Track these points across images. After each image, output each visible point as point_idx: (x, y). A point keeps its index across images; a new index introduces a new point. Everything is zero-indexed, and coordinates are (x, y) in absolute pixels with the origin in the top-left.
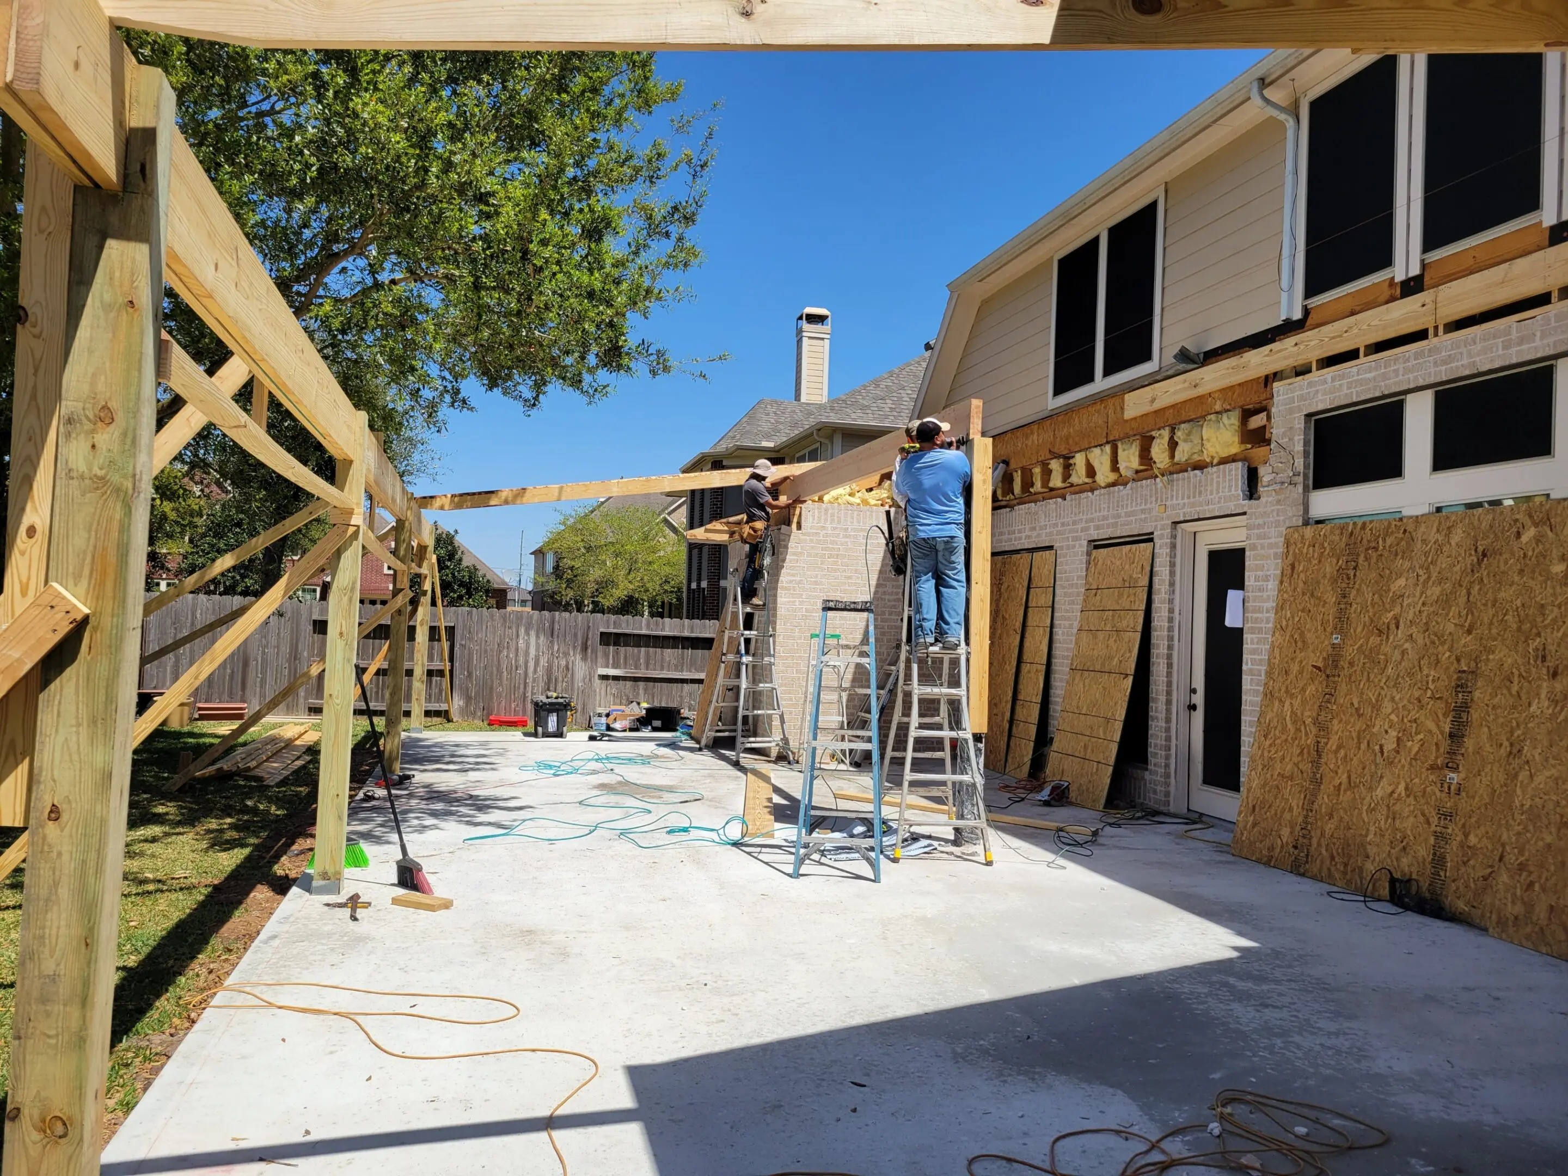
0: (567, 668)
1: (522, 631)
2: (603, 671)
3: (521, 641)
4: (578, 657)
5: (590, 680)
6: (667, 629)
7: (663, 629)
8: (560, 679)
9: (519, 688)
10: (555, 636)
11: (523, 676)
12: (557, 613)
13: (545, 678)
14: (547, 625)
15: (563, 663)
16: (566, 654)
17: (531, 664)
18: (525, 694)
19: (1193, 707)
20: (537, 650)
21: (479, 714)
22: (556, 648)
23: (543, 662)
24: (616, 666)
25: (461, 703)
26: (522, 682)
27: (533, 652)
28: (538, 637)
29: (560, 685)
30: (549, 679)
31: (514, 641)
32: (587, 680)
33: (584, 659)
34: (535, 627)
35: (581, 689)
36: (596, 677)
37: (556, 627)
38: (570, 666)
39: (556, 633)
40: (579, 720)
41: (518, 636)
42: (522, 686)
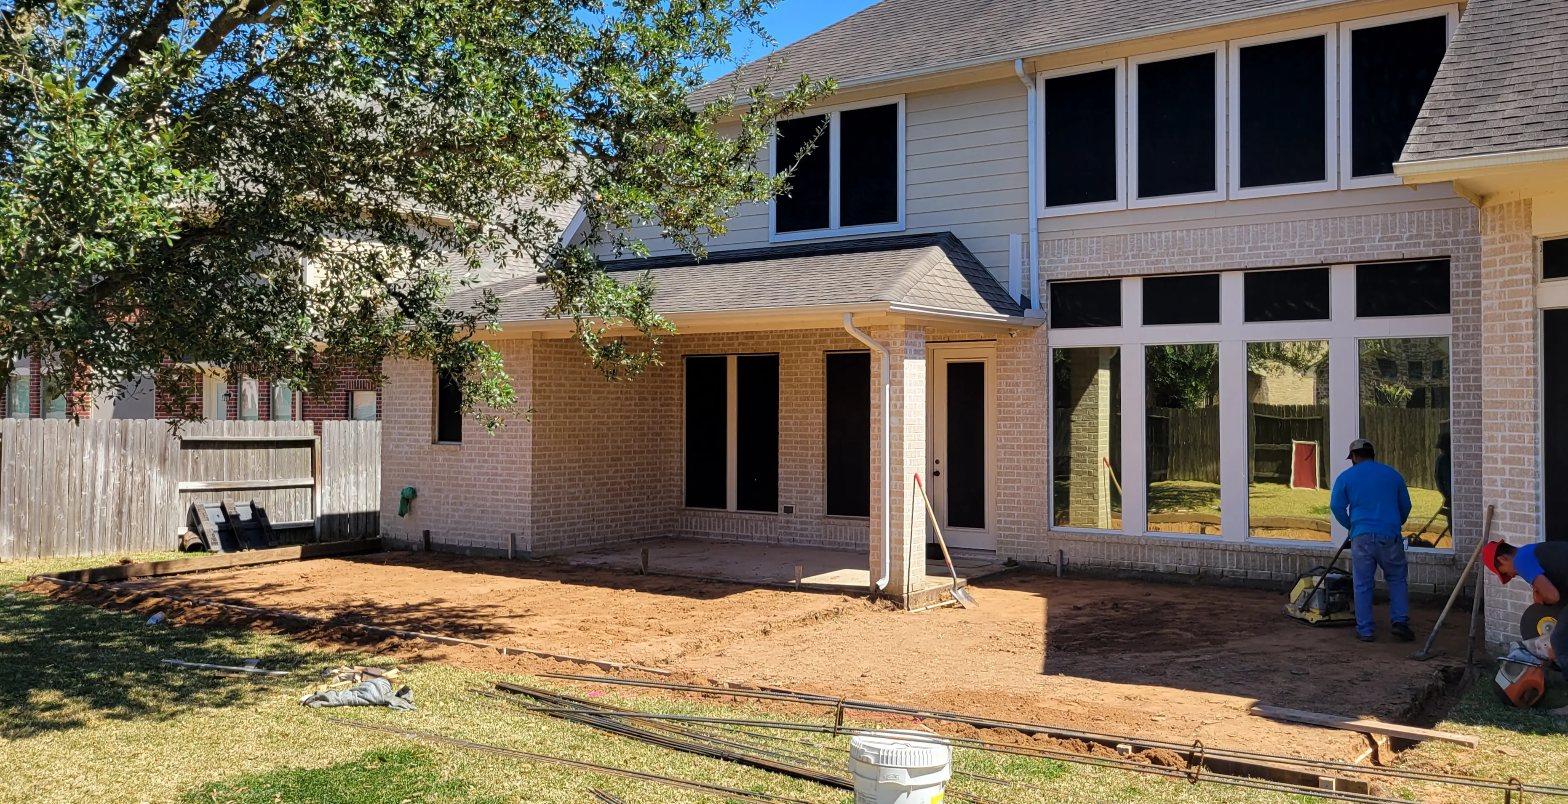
0: (143, 484)
1: (88, 444)
2: (183, 485)
3: (86, 457)
4: (156, 470)
5: (170, 496)
6: (250, 433)
8: (135, 498)
9: (84, 512)
10: (128, 448)
11: (89, 499)
12: (131, 420)
13: (116, 498)
14: (118, 435)
15: (138, 478)
16: (142, 469)
17: (100, 483)
18: (91, 519)
19: (937, 473)
20: (107, 466)
21: (34, 549)
22: (129, 461)
23: (114, 479)
24: (196, 477)
25: (12, 538)
26: (88, 505)
27: (101, 469)
28: (107, 448)
29: (134, 505)
30: (121, 499)
31: (78, 457)
32: (165, 497)
33: (163, 472)
34: (104, 438)
35: (159, 507)
36: (177, 492)
37: (130, 436)
38: (147, 483)
39: (130, 443)
40: (157, 544)
41: (83, 450)
42: (88, 511)
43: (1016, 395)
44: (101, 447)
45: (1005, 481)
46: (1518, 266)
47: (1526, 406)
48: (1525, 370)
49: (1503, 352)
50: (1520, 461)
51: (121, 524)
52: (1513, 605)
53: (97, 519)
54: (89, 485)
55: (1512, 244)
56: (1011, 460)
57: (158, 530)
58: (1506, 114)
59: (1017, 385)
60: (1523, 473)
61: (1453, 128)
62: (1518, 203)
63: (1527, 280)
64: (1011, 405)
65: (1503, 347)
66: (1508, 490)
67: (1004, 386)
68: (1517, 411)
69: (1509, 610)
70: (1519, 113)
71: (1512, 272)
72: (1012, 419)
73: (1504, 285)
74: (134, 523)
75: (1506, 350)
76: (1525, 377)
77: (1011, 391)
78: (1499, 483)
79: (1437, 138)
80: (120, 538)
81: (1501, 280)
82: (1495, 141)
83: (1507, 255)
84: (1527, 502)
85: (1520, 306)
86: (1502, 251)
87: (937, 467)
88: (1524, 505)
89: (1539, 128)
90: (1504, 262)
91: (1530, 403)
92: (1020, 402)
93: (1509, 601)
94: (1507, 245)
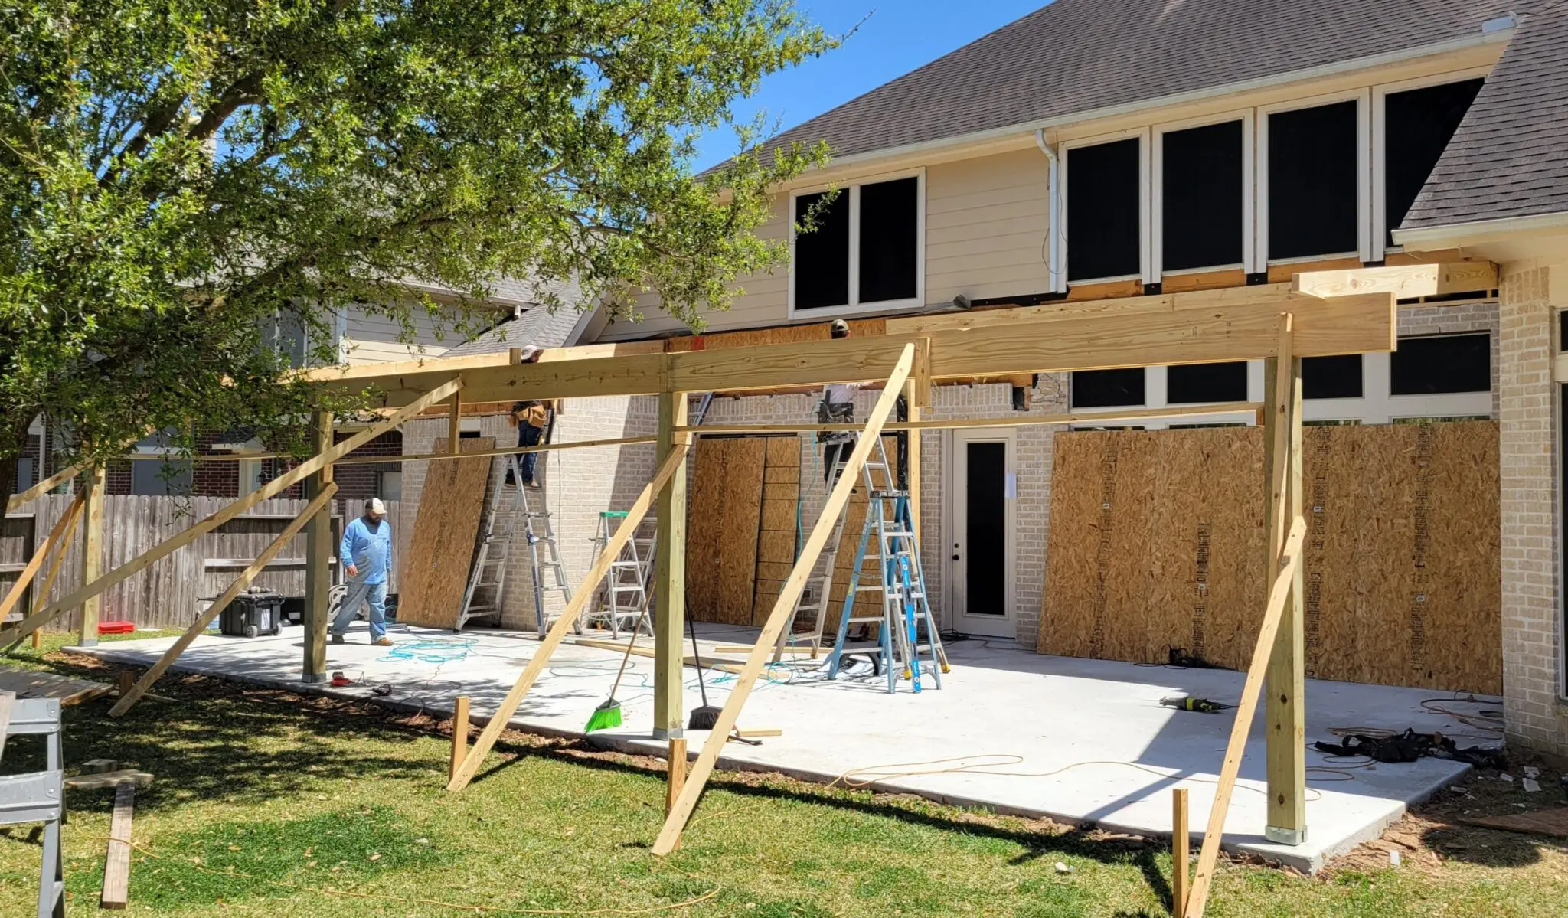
0: (171, 560)
1: (118, 519)
2: (209, 562)
3: (116, 533)
5: (196, 573)
6: (275, 511)
7: (271, 512)
8: (162, 574)
10: (157, 525)
12: (159, 497)
14: (147, 511)
18: (120, 595)
19: (956, 558)
20: (136, 541)
21: (65, 622)
24: (222, 555)
28: (136, 525)
29: (161, 581)
31: (108, 532)
32: (192, 574)
33: (190, 550)
34: (133, 514)
35: (186, 584)
36: (203, 570)
37: (158, 513)
38: (174, 559)
39: (158, 520)
40: (183, 620)
41: (113, 525)
42: (117, 586)
43: (1036, 476)
44: (131, 522)
45: (1026, 566)
46: (1535, 337)
47: (1544, 485)
48: (1542, 446)
49: (1521, 428)
50: (1538, 543)
51: (148, 599)
52: (1532, 695)
53: (125, 594)
54: (118, 560)
55: (1529, 314)
56: (1031, 544)
57: (184, 607)
58: (1516, 179)
59: (1037, 465)
60: (1540, 555)
61: (1459, 194)
62: (1535, 272)
63: (1544, 352)
64: (1032, 487)
65: (1520, 423)
66: (1527, 572)
67: (1024, 467)
68: (1535, 490)
69: (1528, 700)
70: (1528, 177)
71: (1531, 344)
72: (1032, 501)
73: (1522, 357)
74: (161, 599)
75: (1524, 426)
76: (1543, 454)
77: (1032, 473)
78: (1517, 566)
79: (1442, 204)
80: (147, 614)
81: (1520, 352)
82: (1500, 206)
83: (1524, 326)
84: (1545, 586)
85: (1538, 380)
86: (1520, 322)
87: (956, 552)
88: (1542, 589)
89: (1548, 192)
90: (1521, 334)
91: (1547, 481)
92: (1040, 483)
93: (1528, 691)
94: (1524, 316)
